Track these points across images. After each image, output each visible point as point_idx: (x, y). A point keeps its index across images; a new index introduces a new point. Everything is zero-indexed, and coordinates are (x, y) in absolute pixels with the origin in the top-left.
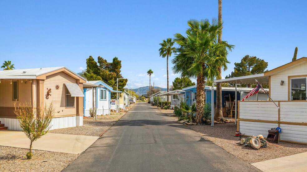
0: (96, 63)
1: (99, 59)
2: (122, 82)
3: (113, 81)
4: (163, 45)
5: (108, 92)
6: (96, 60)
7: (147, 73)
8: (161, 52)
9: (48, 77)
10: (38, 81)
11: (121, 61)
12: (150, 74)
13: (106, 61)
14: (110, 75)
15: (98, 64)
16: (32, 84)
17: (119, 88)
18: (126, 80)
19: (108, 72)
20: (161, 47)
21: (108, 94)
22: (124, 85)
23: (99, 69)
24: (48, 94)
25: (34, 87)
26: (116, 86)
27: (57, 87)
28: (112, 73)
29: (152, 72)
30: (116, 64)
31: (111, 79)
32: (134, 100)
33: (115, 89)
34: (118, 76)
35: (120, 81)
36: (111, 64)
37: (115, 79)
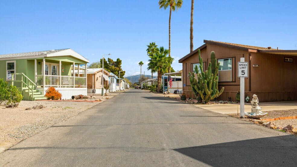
0: (107, 62)
1: (109, 59)
2: (122, 73)
3: (117, 72)
4: (149, 47)
5: (115, 79)
6: (107, 60)
7: (139, 64)
8: (148, 52)
9: (97, 73)
10: (94, 74)
11: (121, 61)
12: (141, 65)
13: (112, 60)
14: (115, 69)
15: (108, 62)
16: (92, 75)
17: (120, 77)
18: (125, 72)
19: (113, 67)
20: (148, 48)
21: (115, 80)
22: (123, 75)
23: (108, 65)
24: (97, 79)
25: (93, 76)
26: (119, 75)
27: (100, 77)
28: (116, 68)
29: (143, 64)
30: (118, 62)
31: (116, 71)
32: (128, 86)
33: (118, 77)
34: (120, 69)
35: (121, 73)
36: (116, 62)
37: (118, 71)
